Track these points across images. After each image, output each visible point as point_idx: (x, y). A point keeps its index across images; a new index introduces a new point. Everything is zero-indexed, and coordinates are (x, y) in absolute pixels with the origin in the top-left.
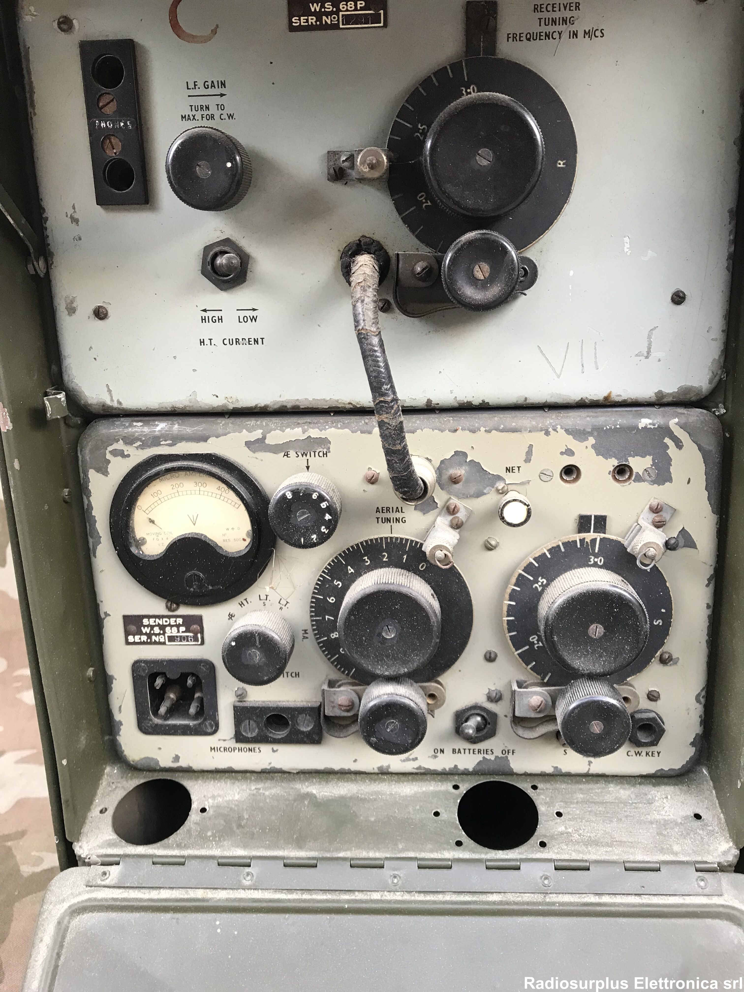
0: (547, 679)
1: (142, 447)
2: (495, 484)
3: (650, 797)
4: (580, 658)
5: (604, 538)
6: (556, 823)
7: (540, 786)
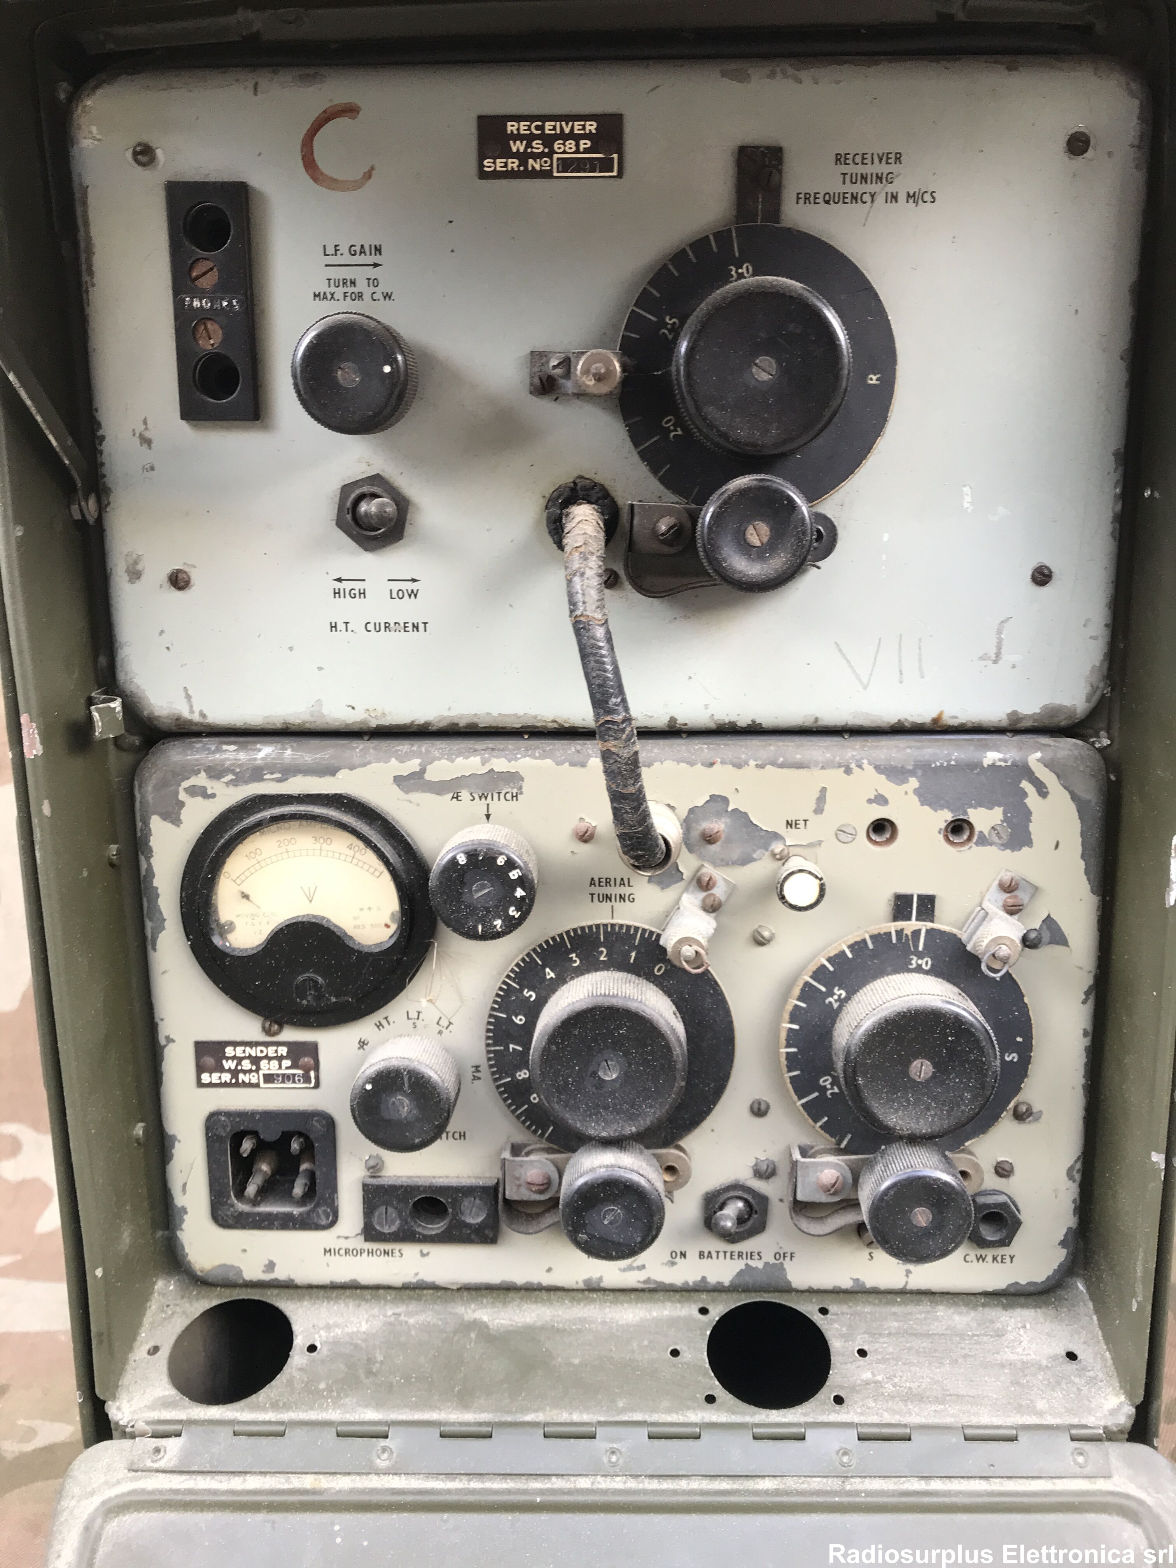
0: (845, 1143)
1: (234, 783)
2: (769, 845)
3: (999, 1325)
4: (896, 1111)
5: (932, 929)
6: (859, 1367)
7: (832, 1308)
